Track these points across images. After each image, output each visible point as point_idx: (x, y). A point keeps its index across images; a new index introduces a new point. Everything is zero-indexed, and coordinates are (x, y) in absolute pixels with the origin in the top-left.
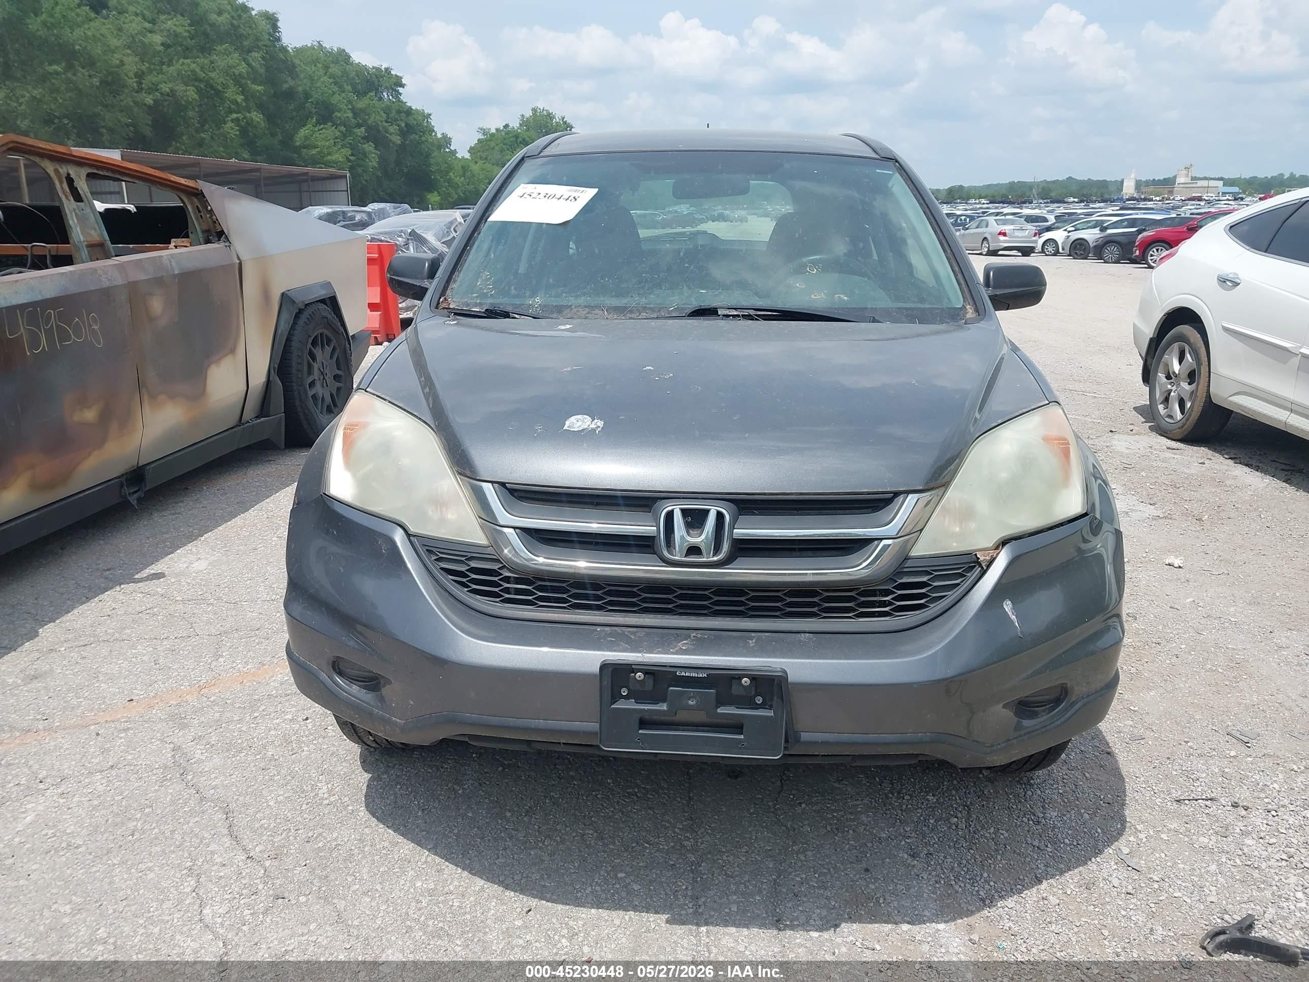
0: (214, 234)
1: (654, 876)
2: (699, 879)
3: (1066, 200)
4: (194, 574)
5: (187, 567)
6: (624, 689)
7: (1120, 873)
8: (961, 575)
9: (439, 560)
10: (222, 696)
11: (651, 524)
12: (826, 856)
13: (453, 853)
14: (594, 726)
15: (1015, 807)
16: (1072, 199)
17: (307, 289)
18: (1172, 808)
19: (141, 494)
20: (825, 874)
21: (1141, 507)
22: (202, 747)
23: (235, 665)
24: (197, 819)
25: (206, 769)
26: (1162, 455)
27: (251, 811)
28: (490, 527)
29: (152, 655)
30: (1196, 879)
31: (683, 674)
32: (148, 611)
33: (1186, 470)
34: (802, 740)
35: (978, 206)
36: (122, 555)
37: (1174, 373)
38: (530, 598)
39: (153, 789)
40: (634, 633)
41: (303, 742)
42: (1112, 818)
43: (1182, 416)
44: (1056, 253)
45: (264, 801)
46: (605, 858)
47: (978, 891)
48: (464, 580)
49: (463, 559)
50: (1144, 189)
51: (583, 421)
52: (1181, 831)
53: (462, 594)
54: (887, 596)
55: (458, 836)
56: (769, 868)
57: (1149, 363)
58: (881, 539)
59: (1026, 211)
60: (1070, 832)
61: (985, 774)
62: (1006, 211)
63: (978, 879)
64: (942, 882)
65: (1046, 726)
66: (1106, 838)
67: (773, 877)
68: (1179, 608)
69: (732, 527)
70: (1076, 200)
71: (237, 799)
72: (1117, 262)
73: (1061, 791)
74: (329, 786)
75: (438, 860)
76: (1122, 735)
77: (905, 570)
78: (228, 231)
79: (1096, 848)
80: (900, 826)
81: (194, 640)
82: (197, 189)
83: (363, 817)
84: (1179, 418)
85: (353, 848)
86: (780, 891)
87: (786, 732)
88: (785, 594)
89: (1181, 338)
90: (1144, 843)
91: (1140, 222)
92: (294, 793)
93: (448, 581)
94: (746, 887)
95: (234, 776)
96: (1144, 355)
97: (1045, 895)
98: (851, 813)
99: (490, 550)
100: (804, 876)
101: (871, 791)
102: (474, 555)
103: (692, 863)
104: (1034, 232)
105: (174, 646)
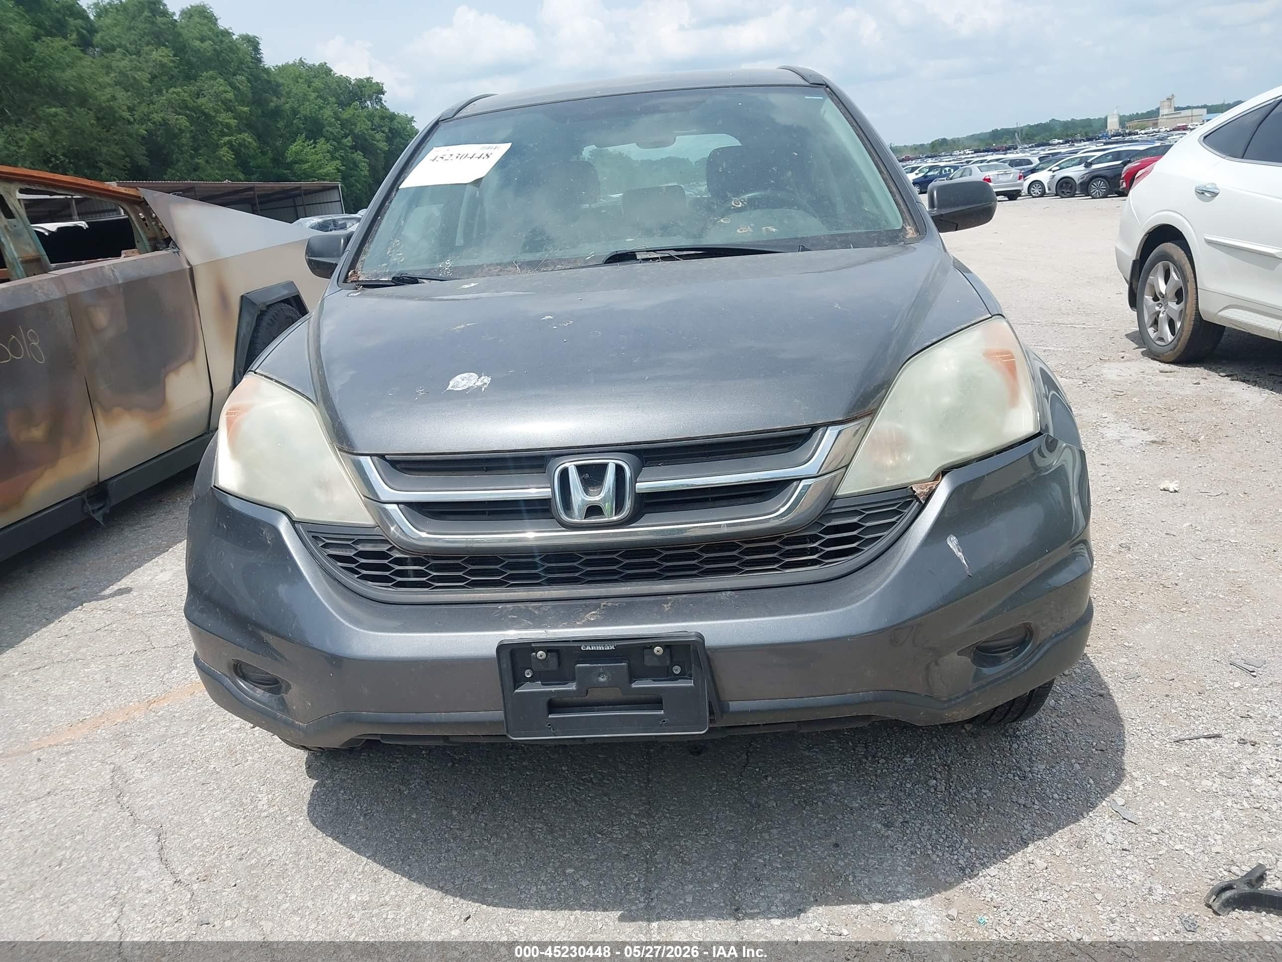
0: (161, 241)
1: (605, 869)
2: (653, 869)
3: (1050, 142)
4: (157, 587)
5: (151, 580)
6: (527, 671)
7: (1114, 828)
8: (897, 512)
9: (326, 546)
10: (171, 710)
11: (546, 485)
12: (793, 832)
13: (392, 860)
14: (499, 715)
15: (999, 762)
16: (1056, 141)
17: (267, 290)
18: (1172, 749)
19: (106, 510)
20: (790, 853)
21: (1134, 433)
22: (142, 766)
23: (188, 675)
24: (127, 843)
25: (144, 789)
26: (1155, 379)
27: (185, 831)
28: (373, 504)
29: (104, 672)
30: (1199, 828)
31: (588, 648)
32: (106, 628)
33: (1180, 393)
34: (731, 709)
35: (963, 157)
36: (87, 573)
37: (1161, 293)
38: (424, 579)
39: (86, 814)
40: (538, 608)
41: (248, 751)
42: (1106, 766)
43: (1173, 337)
44: (1043, 194)
45: (199, 818)
46: (553, 853)
47: (957, 860)
48: (353, 566)
49: (350, 543)
50: (1127, 125)
51: (469, 380)
52: (1182, 775)
53: (352, 581)
54: (814, 542)
55: (399, 841)
56: (729, 850)
57: (1134, 286)
58: (801, 480)
59: (1011, 156)
60: (1059, 785)
61: (968, 729)
62: (989, 158)
63: (957, 846)
64: (919, 853)
65: (1011, 673)
66: (1098, 789)
67: (734, 860)
68: (1175, 534)
69: (634, 480)
70: (1061, 141)
71: (172, 819)
72: (1105, 196)
73: (1050, 741)
74: (270, 796)
75: (376, 867)
76: (1116, 674)
77: (833, 511)
78: (176, 238)
79: (1088, 801)
80: (874, 793)
81: (149, 653)
82: (139, 197)
83: (302, 827)
84: (1170, 340)
85: (287, 862)
86: (741, 875)
87: (709, 702)
88: (701, 550)
89: (1166, 257)
90: (1141, 792)
91: (1124, 154)
92: (231, 807)
93: (336, 568)
94: (704, 874)
95: (172, 794)
96: (1128, 279)
97: (1031, 858)
98: (821, 783)
99: (377, 531)
100: (767, 857)
101: (843, 757)
102: (361, 537)
103: (647, 851)
104: (1018, 175)
105: (128, 661)
